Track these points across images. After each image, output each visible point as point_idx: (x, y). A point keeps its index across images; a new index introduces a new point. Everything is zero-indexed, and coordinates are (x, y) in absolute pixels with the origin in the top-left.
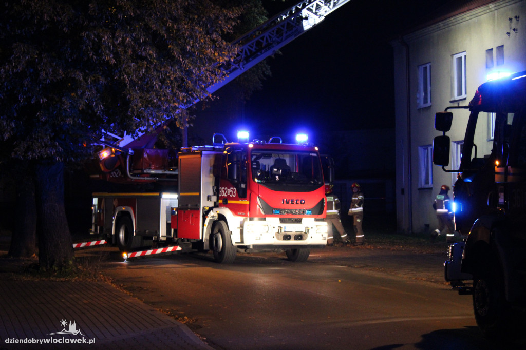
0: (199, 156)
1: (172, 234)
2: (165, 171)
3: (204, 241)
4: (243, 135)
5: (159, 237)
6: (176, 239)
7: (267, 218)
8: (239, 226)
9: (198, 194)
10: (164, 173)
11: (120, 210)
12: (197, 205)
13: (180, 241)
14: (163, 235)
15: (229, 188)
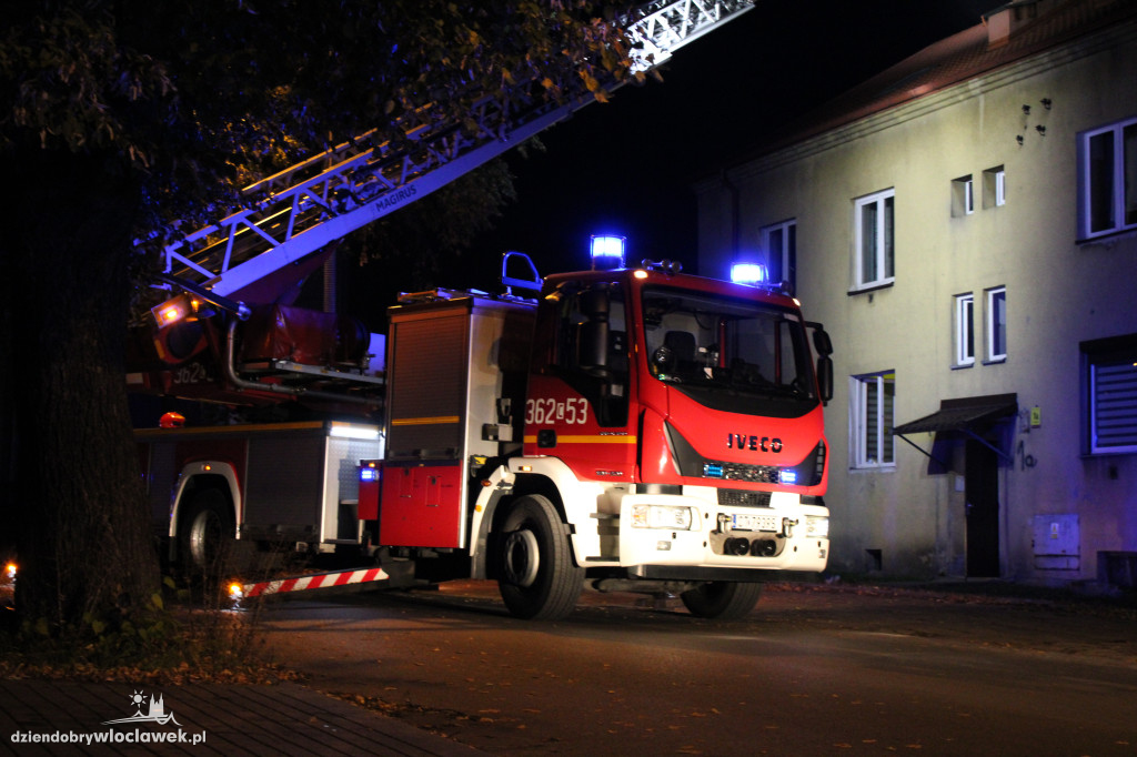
0: (464, 310)
1: (360, 534)
2: (328, 369)
3: (472, 553)
4: (607, 246)
5: (318, 542)
6: (373, 548)
7: (686, 488)
8: (595, 511)
9: (455, 419)
10: (324, 374)
11: (195, 472)
12: (450, 452)
13: (384, 554)
14: (330, 538)
15: (561, 399)
